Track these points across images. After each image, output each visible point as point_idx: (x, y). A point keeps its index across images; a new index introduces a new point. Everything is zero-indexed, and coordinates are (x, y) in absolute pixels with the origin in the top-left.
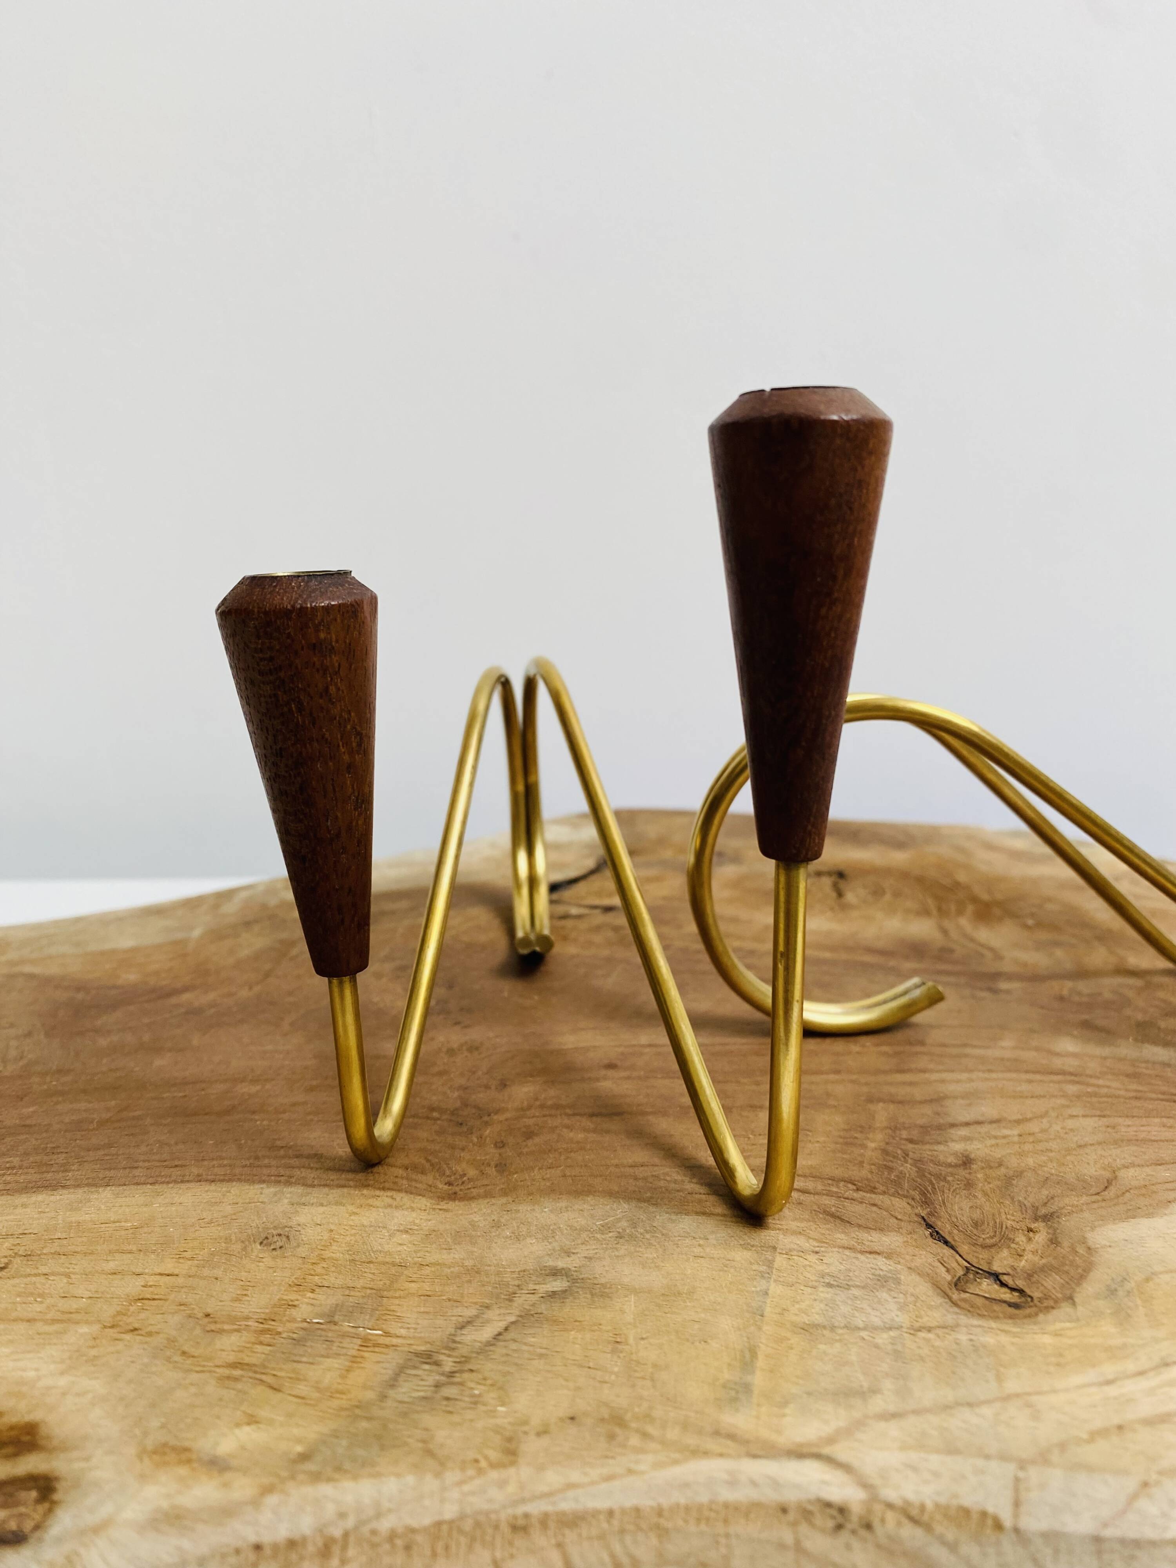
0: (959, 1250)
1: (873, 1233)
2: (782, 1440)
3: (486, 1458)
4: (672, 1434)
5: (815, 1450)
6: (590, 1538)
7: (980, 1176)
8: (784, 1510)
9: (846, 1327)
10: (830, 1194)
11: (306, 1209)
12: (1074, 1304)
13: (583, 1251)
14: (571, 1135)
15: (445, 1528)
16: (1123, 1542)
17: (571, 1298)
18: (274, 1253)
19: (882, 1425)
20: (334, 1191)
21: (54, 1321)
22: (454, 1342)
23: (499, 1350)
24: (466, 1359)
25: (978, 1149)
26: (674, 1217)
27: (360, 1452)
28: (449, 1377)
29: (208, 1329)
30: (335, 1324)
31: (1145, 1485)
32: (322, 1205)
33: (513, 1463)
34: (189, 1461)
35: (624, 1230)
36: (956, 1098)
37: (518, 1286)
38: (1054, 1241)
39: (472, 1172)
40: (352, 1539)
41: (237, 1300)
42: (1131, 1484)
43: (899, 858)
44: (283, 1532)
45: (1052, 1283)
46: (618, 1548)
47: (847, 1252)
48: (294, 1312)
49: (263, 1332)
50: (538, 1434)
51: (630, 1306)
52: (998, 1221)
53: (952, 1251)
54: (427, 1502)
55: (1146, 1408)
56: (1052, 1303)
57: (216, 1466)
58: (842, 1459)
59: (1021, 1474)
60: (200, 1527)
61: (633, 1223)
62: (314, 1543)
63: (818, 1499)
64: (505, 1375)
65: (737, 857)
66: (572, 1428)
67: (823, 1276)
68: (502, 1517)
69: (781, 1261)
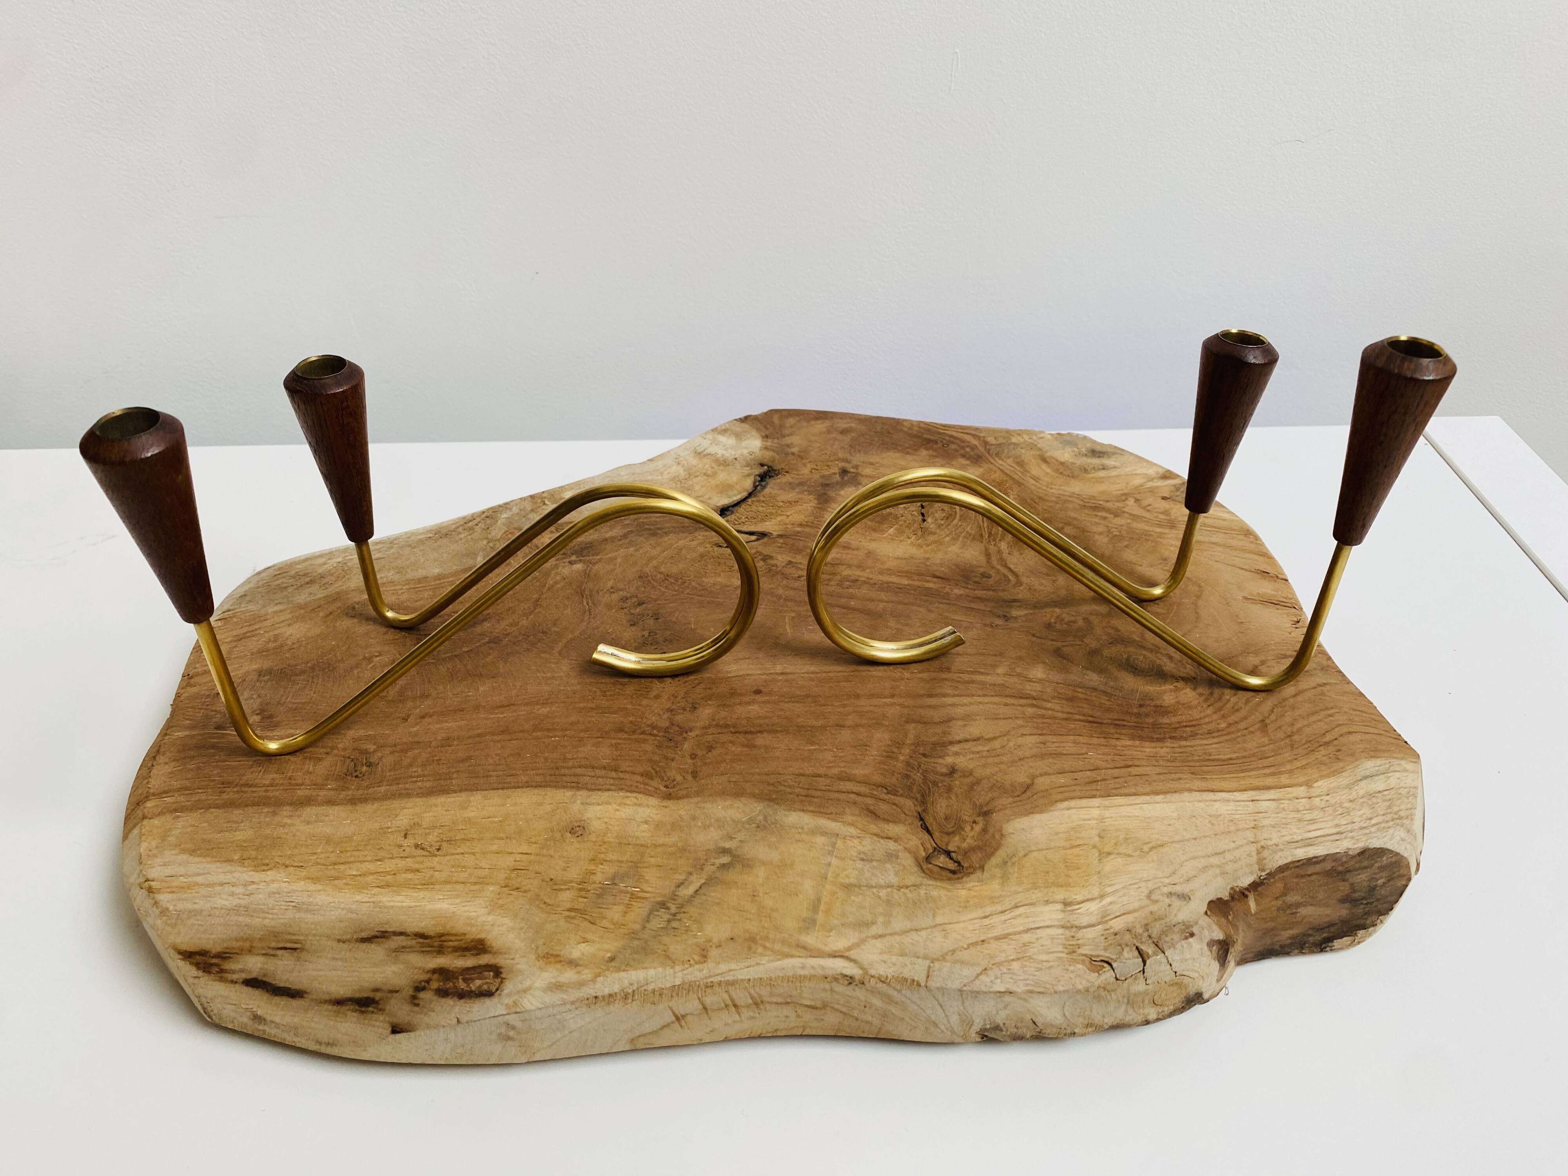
0: (933, 836)
1: (891, 824)
2: (827, 949)
3: (694, 959)
4: (778, 946)
5: (840, 954)
6: (740, 989)
7: (957, 783)
8: (826, 977)
9: (866, 886)
10: (872, 796)
11: (591, 807)
12: (983, 870)
13: (740, 836)
14: (734, 748)
15: (676, 987)
16: (972, 992)
17: (732, 868)
18: (578, 839)
19: (874, 941)
20: (604, 793)
21: (475, 883)
22: (675, 895)
23: (697, 901)
24: (682, 906)
25: (962, 762)
26: (787, 813)
27: (636, 956)
28: (674, 916)
29: (554, 888)
30: (616, 884)
31: (986, 969)
32: (598, 804)
33: (705, 962)
34: (560, 961)
35: (761, 822)
36: (957, 719)
37: (706, 860)
38: (985, 830)
39: (679, 778)
40: (636, 992)
41: (564, 870)
42: (979, 970)
44: (607, 991)
45: (975, 858)
46: (752, 992)
47: (874, 837)
48: (595, 878)
49: (581, 890)
50: (717, 947)
51: (761, 873)
52: (959, 816)
53: (929, 836)
54: (668, 978)
55: (999, 930)
56: (972, 870)
57: (572, 963)
58: (853, 957)
59: (932, 965)
60: (570, 990)
61: (765, 817)
62: (620, 994)
63: (842, 973)
64: (700, 913)
65: (855, 475)
66: (732, 944)
67: (860, 853)
68: (701, 982)
69: (840, 844)
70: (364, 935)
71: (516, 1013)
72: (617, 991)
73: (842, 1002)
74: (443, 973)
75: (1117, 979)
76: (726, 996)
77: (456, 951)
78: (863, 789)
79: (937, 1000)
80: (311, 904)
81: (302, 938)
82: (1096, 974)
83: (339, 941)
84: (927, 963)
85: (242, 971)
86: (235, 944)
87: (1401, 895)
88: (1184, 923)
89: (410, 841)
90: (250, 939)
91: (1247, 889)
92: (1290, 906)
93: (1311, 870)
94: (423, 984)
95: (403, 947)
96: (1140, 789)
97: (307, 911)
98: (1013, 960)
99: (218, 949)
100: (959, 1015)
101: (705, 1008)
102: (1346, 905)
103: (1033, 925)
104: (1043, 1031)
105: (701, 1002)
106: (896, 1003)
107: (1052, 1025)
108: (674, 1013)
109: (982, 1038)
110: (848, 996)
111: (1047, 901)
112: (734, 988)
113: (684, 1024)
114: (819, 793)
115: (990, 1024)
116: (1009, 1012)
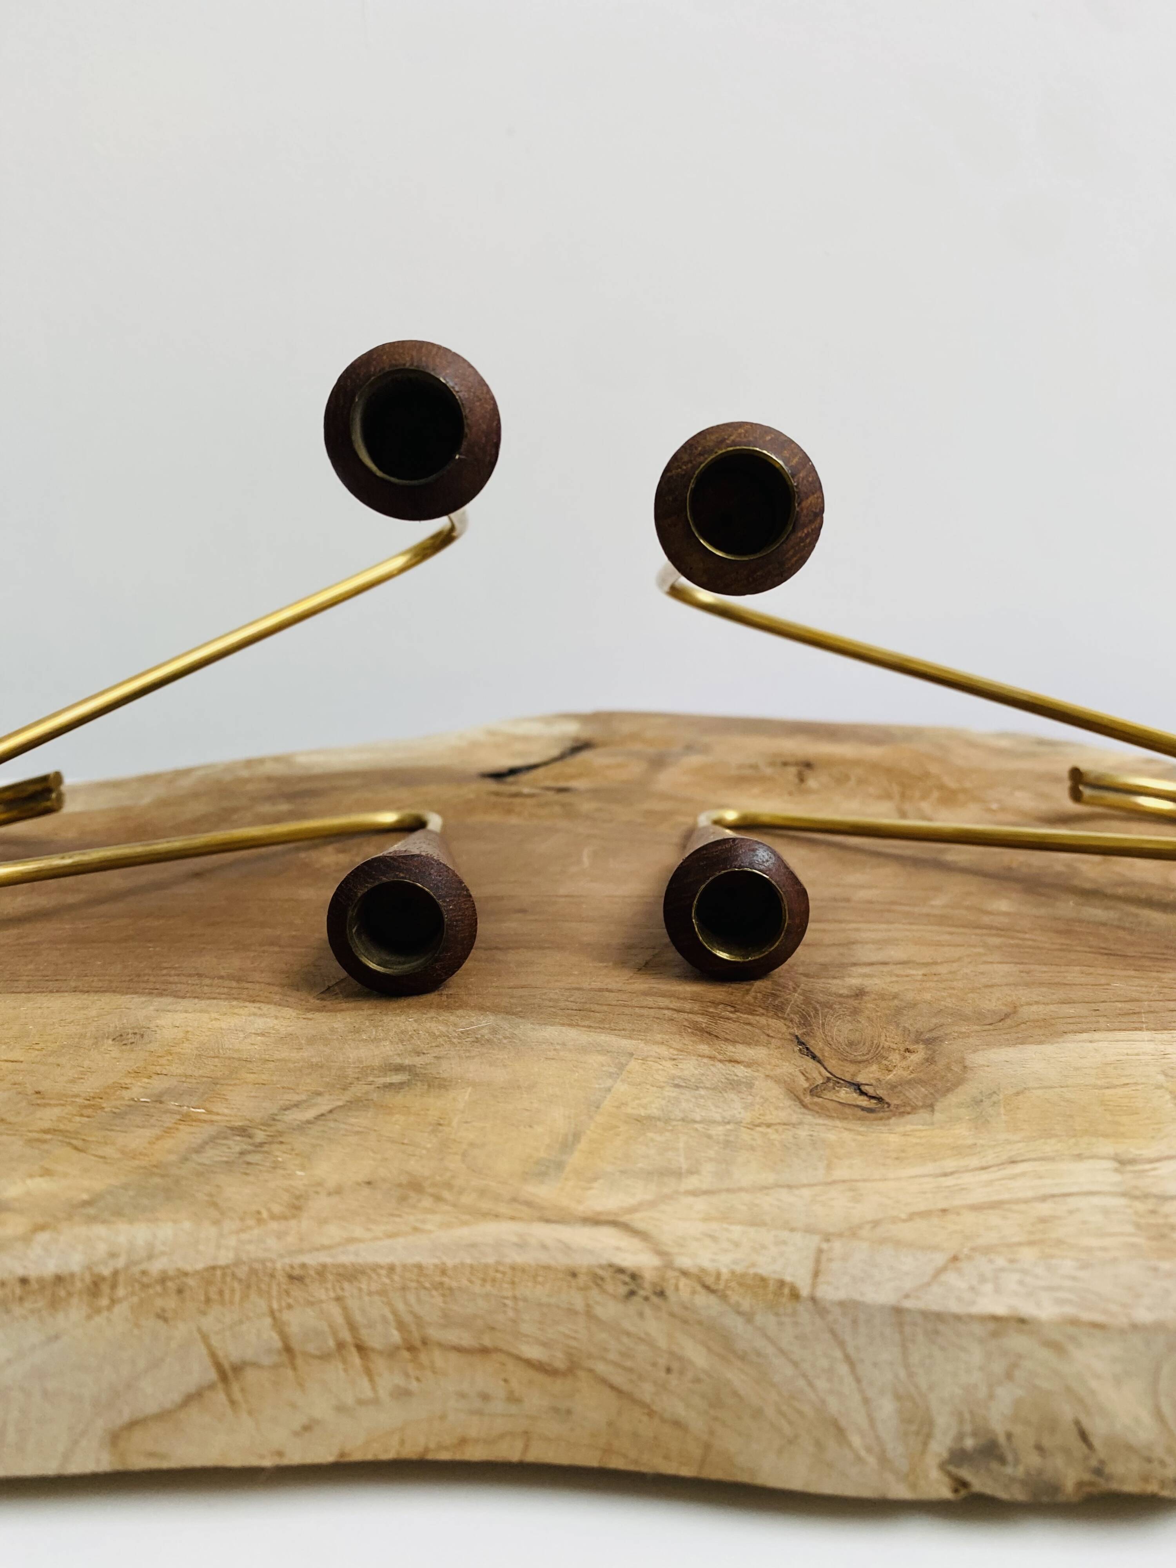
0: (826, 1064)
1: (740, 1046)
2: (581, 1209)
3: (270, 1211)
4: (466, 1200)
5: (611, 1218)
6: (370, 1294)
7: (869, 1005)
8: (574, 1275)
9: (683, 1120)
10: (705, 1014)
11: (170, 1015)
12: (933, 1111)
13: (435, 1052)
15: (219, 1273)
16: (925, 1314)
17: (407, 1088)
18: (124, 1047)
19: (690, 1200)
20: (203, 1002)
22: (274, 1120)
24: (281, 1133)
25: (876, 983)
26: (537, 1027)
27: (144, 1201)
28: (256, 1146)
29: (34, 1102)
30: (161, 1102)
31: (955, 1259)
32: (186, 1012)
33: (294, 1217)
35: (483, 1036)
36: (867, 943)
37: (358, 1078)
38: (930, 1060)
40: (121, 1278)
41: (71, 1082)
42: (940, 1259)
43: (873, 752)
44: (50, 1267)
45: (915, 1094)
46: (401, 1306)
47: (705, 1060)
48: (124, 1093)
49: (86, 1107)
50: (329, 1194)
51: (464, 1095)
52: (875, 1042)
53: (819, 1065)
54: (203, 1248)
55: (979, 1196)
56: (908, 1109)
58: (640, 1225)
59: (825, 1246)
61: (494, 1031)
62: (82, 1280)
63: (611, 1266)
64: (314, 1146)
65: (705, 749)
66: (366, 1191)
67: (673, 1078)
68: (279, 1266)
69: (634, 1065)
72: (77, 1269)
73: (612, 1356)
76: (335, 1311)
78: (688, 1006)
79: (842, 1344)
84: (814, 1241)
98: (1019, 1244)
100: (898, 1397)
101: (288, 1349)
103: (1056, 1191)
104: (1107, 1470)
105: (279, 1326)
106: (743, 1358)
107: (1130, 1448)
108: (213, 1355)
109: (956, 1491)
110: (628, 1334)
111: (1079, 1157)
112: (355, 1292)
113: (237, 1395)
114: (605, 1008)
115: (975, 1434)
116: (1020, 1392)
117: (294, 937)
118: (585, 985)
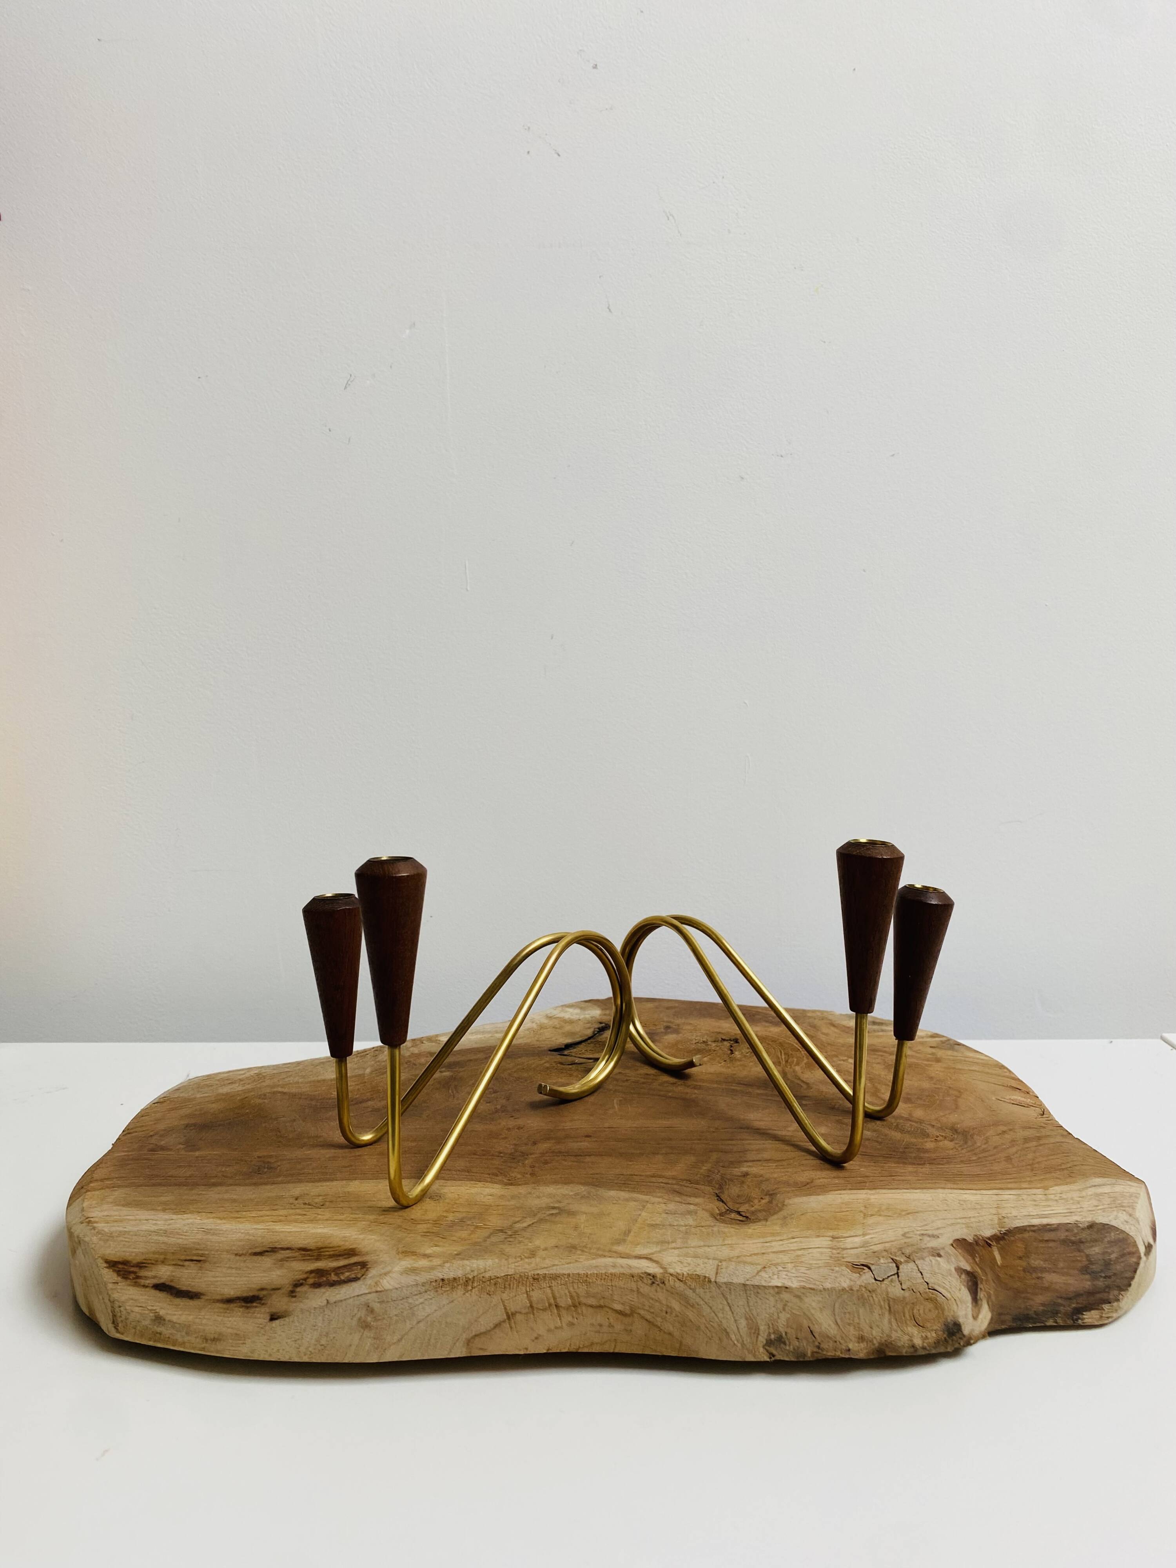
0: (727, 1204)
1: (692, 1198)
2: (635, 1253)
3: (524, 1256)
4: (594, 1251)
5: (646, 1256)
6: (561, 1285)
7: (749, 1180)
8: (633, 1277)
9: (669, 1225)
10: (677, 1184)
11: (447, 1187)
12: (767, 1221)
13: (567, 1201)
14: (566, 1163)
15: (509, 1277)
16: (754, 1286)
17: (560, 1215)
18: (435, 1201)
19: (673, 1250)
20: (458, 1182)
21: (350, 1220)
22: (512, 1227)
23: (530, 1229)
24: (517, 1231)
25: (754, 1170)
26: (606, 1191)
27: (478, 1254)
28: (509, 1236)
29: (414, 1222)
30: (464, 1222)
31: (765, 1267)
32: (453, 1186)
34: (416, 1255)
35: (585, 1194)
37: (538, 1212)
38: (770, 1202)
39: (519, 1176)
40: (476, 1279)
41: (423, 1215)
42: (759, 1267)
44: (451, 1275)
45: (761, 1215)
46: (571, 1289)
47: (678, 1203)
48: (447, 1219)
49: (436, 1224)
50: (543, 1250)
51: (583, 1218)
52: (749, 1195)
53: (725, 1204)
54: (502, 1268)
55: (777, 1249)
56: (757, 1220)
57: (426, 1256)
58: (655, 1259)
59: (720, 1264)
60: (423, 1273)
61: (589, 1193)
62: (462, 1280)
63: (645, 1273)
64: (532, 1235)
65: (677, 1031)
66: (556, 1249)
67: (665, 1210)
68: (530, 1275)
69: (649, 1206)
70: (258, 1250)
71: (377, 1292)
72: (460, 1276)
73: (647, 1308)
74: (320, 1272)
75: (876, 1280)
76: (548, 1291)
77: (331, 1258)
79: (726, 1299)
80: (216, 1230)
81: (207, 1253)
82: (858, 1275)
83: (236, 1255)
84: (716, 1262)
85: (154, 1277)
86: (151, 1256)
87: (1135, 1272)
88: (932, 1248)
89: (300, 1201)
90: (165, 1253)
91: (989, 1239)
92: (1035, 1269)
93: (1047, 1236)
94: (301, 1282)
95: (288, 1258)
96: (901, 1186)
97: (214, 1234)
98: (788, 1263)
99: (139, 1259)
100: (747, 1319)
101: (531, 1306)
102: (1088, 1277)
103: (805, 1247)
104: (822, 1346)
105: (529, 1297)
106: (693, 1306)
107: (828, 1337)
108: (505, 1309)
109: (770, 1358)
110: (652, 1299)
111: (818, 1236)
112: (556, 1284)
113: (513, 1325)
114: (635, 1183)
115: (774, 1333)
116: (789, 1316)
117: (483, 1150)
118: (625, 1173)
